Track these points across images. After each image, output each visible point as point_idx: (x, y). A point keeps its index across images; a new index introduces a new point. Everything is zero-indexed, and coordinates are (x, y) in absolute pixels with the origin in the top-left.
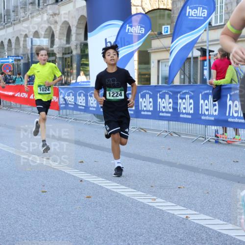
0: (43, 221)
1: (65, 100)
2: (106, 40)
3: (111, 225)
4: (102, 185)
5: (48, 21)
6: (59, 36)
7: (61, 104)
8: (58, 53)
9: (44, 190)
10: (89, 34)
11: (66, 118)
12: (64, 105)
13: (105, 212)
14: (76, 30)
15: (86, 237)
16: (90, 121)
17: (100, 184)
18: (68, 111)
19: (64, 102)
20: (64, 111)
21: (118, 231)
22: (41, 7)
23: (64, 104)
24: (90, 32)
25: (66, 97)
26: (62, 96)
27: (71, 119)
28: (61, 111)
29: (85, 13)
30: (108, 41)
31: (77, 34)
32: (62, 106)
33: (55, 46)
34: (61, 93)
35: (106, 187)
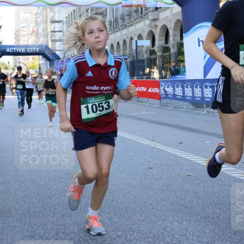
0: (150, 192)
1: (165, 91)
2: (199, 39)
3: (208, 196)
4: (199, 162)
5: (150, 25)
6: (159, 38)
7: (162, 95)
8: (159, 51)
9: (150, 167)
10: (184, 35)
11: (167, 106)
12: (164, 96)
13: (202, 184)
14: (173, 32)
15: (187, 206)
16: (187, 109)
17: (197, 161)
18: (168, 100)
19: (165, 93)
20: (165, 100)
21: (214, 201)
22: (143, 14)
23: (164, 94)
24: (185, 33)
25: (166, 89)
26: (162, 88)
27: (170, 107)
28: (162, 101)
29: (180, 18)
30: (200, 40)
31: (174, 35)
32: (163, 96)
33: (156, 46)
34: (162, 85)
35: (202, 164)
